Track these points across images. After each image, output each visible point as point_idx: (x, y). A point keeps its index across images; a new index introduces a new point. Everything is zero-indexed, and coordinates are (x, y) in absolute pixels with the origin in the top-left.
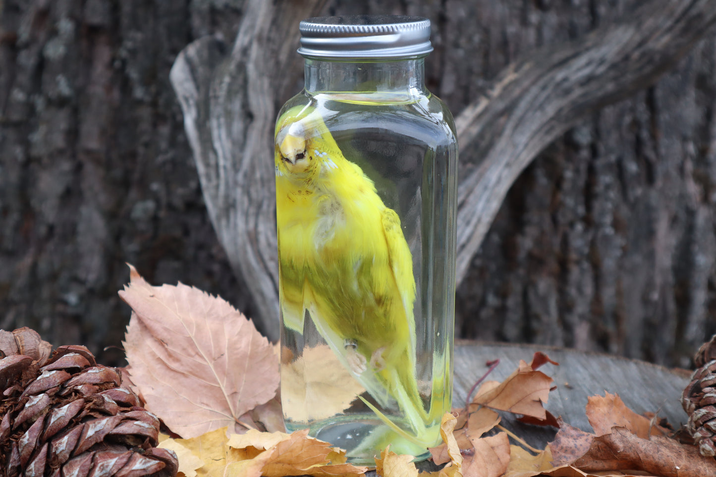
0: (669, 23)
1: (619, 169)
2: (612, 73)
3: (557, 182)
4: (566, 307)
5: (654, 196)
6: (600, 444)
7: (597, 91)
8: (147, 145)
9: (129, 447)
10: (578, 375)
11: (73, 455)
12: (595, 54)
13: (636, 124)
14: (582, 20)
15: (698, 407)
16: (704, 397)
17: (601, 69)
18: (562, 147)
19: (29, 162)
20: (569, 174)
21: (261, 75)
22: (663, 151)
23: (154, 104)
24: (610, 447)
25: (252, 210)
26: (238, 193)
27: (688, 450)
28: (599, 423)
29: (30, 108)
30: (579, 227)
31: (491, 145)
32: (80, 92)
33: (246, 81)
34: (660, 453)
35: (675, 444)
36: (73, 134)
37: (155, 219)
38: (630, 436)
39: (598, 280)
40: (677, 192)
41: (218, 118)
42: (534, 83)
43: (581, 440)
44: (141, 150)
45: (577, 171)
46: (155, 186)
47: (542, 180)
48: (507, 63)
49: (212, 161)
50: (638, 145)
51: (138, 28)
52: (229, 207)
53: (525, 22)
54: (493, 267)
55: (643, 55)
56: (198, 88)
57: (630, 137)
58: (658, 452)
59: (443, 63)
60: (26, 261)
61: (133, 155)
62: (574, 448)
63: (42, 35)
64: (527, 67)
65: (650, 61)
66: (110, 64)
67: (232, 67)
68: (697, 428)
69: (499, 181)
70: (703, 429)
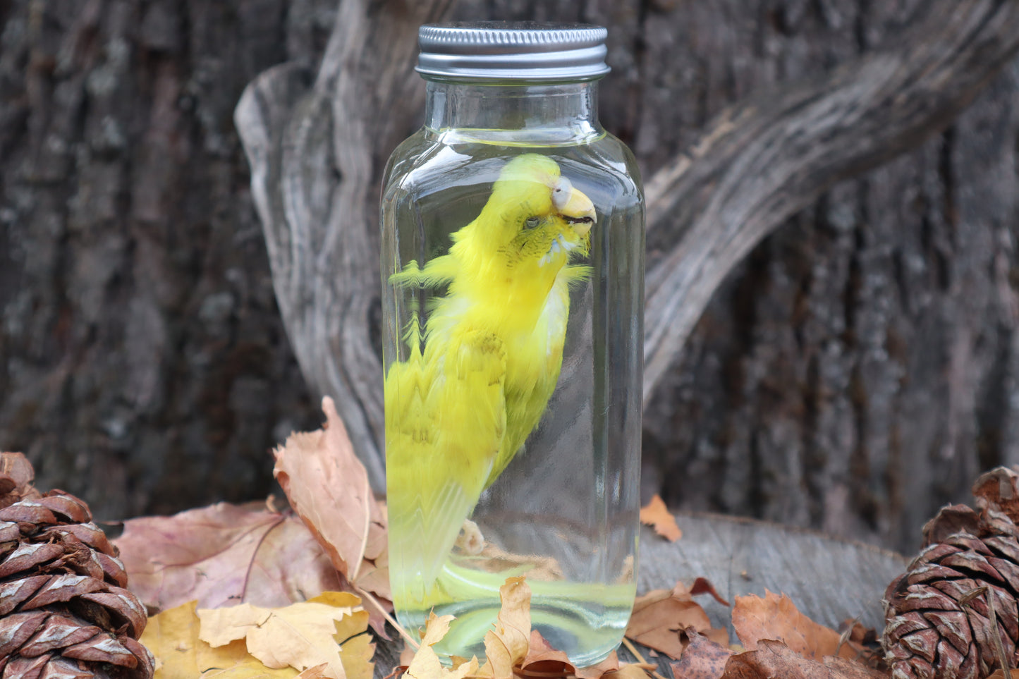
0: (949, 52)
1: (896, 265)
2: (868, 124)
3: (804, 283)
4: (813, 463)
5: (949, 307)
6: (741, 667)
7: (847, 149)
8: (223, 216)
12: (843, 96)
13: (923, 201)
14: (844, 49)
16: (906, 599)
17: (852, 119)
18: (810, 232)
19: (66, 238)
20: (821, 272)
21: (352, 117)
22: (962, 241)
23: (233, 159)
24: (756, 671)
25: (337, 309)
26: (318, 284)
28: (751, 636)
29: (70, 163)
30: (835, 348)
31: (688, 225)
32: (134, 140)
33: (331, 125)
35: (859, 669)
36: (124, 200)
37: (232, 320)
38: (788, 655)
39: (862, 424)
40: (983, 302)
41: (293, 176)
42: (755, 137)
44: (216, 223)
45: (833, 267)
46: (233, 274)
47: (780, 279)
49: (284, 238)
50: (926, 231)
51: (214, 53)
52: (306, 303)
53: (759, 51)
54: (708, 402)
55: (912, 98)
56: (270, 134)
57: (913, 220)
59: (639, 108)
60: (59, 374)
61: (205, 230)
63: (88, 62)
64: (747, 113)
65: (923, 107)
66: (176, 104)
67: (313, 105)
68: (893, 644)
69: (699, 276)
70: (900, 647)
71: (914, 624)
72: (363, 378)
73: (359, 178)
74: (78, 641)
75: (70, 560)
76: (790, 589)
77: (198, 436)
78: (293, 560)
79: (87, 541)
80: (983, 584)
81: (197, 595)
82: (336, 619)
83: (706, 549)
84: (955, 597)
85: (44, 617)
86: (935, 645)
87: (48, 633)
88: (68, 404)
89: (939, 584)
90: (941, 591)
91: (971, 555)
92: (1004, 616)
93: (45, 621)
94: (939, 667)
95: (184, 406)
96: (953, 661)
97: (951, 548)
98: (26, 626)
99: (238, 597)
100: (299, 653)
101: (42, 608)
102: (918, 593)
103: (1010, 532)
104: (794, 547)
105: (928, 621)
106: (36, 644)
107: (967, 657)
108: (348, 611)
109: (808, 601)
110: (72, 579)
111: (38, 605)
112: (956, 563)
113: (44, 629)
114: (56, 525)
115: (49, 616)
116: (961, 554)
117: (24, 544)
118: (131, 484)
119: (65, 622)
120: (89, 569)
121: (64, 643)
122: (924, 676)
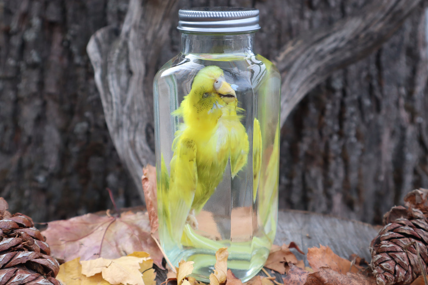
0: (382, 16)
1: (359, 103)
2: (349, 46)
3: (322, 111)
4: (327, 185)
5: (381, 119)
6: (313, 279)
7: (340, 57)
8: (83, 90)
10: (316, 230)
12: (339, 35)
13: (369, 77)
14: (336, 15)
15: (378, 253)
16: (381, 247)
17: (342, 44)
18: (324, 90)
19: (17, 101)
20: (329, 106)
21: (136, 48)
22: (386, 92)
23: (86, 67)
24: (319, 280)
25: (132, 128)
26: (124, 118)
27: (370, 281)
28: (315, 264)
29: (18, 69)
30: (335, 138)
32: (44, 59)
33: (128, 52)
34: (351, 283)
35: (362, 278)
36: (41, 84)
37: (88, 133)
38: (333, 273)
39: (347, 168)
40: (394, 117)
41: (112, 73)
42: (303, 52)
43: (304, 276)
44: (80, 93)
45: (334, 105)
46: (88, 114)
47: (313, 110)
49: (109, 99)
50: (371, 89)
51: (77, 22)
52: (119, 126)
53: (302, 17)
54: (285, 161)
55: (367, 35)
56: (102, 56)
57: (366, 85)
58: (350, 283)
60: (16, 158)
61: (75, 96)
62: (299, 281)
63: (24, 27)
64: (299, 43)
65: (371, 39)
66: (61, 44)
67: (120, 44)
68: (376, 267)
70: (379, 268)
71: (385, 258)
72: (144, 157)
73: (140, 74)
74: (30, 280)
75: (26, 244)
76: (327, 242)
77: (75, 181)
78: (120, 238)
79: (32, 235)
80: (413, 240)
81: (80, 254)
82: (140, 262)
83: (291, 225)
84: (401, 246)
85: (15, 270)
86: (394, 267)
87: (17, 278)
88: (20, 169)
89: (394, 240)
90: (395, 243)
91: (407, 228)
92: (422, 253)
93: (15, 272)
94: (396, 276)
95: (69, 169)
96: (402, 273)
97: (398, 225)
98: (7, 275)
99: (98, 254)
100: (125, 278)
101: (14, 266)
102: (386, 245)
103: (422, 217)
104: (327, 223)
105: (391, 257)
106: (12, 283)
107: (407, 271)
108: (145, 259)
109: (335, 247)
110: (27, 253)
111: (12, 265)
112: (400, 231)
113: (15, 276)
114: (19, 229)
115: (17, 270)
116: (402, 227)
117: (5, 238)
118: (48, 202)
119: (24, 272)
120: (34, 248)
121: (24, 282)
122: (390, 280)
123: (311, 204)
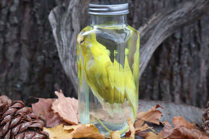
1: (189, 46)
2: (185, 17)
3: (170, 50)
4: (172, 89)
6: (176, 131)
7: (181, 22)
8: (41, 38)
9: (34, 131)
10: (172, 111)
11: (18, 133)
12: (180, 11)
13: (194, 32)
15: (206, 120)
16: (208, 117)
17: (182, 15)
18: (171, 39)
19: (5, 43)
20: (173, 48)
21: (76, 17)
22: (203, 40)
23: (44, 26)
24: (179, 132)
25: (73, 59)
26: (69, 54)
27: (202, 133)
28: (176, 125)
29: (6, 27)
30: (176, 64)
32: (21, 22)
33: (71, 19)
34: (194, 134)
36: (19, 35)
37: (44, 61)
38: (185, 129)
39: (182, 80)
42: (162, 19)
43: (170, 130)
44: (40, 40)
45: (176, 47)
46: (44, 51)
47: (165, 49)
48: (154, 13)
50: (195, 39)
51: (39, 2)
52: (66, 58)
54: (149, 76)
55: (195, 11)
56: (57, 21)
57: (193, 36)
59: (134, 13)
60: (5, 74)
61: (37, 41)
62: (168, 132)
63: (9, 4)
64: (159, 14)
65: (198, 13)
66: (30, 13)
67: (67, 15)
68: (205, 126)
69: (150, 50)
70: (207, 127)
77: (37, 87)
88: (7, 81)
95: (33, 81)
120: (28, 119)
123: (164, 99)
